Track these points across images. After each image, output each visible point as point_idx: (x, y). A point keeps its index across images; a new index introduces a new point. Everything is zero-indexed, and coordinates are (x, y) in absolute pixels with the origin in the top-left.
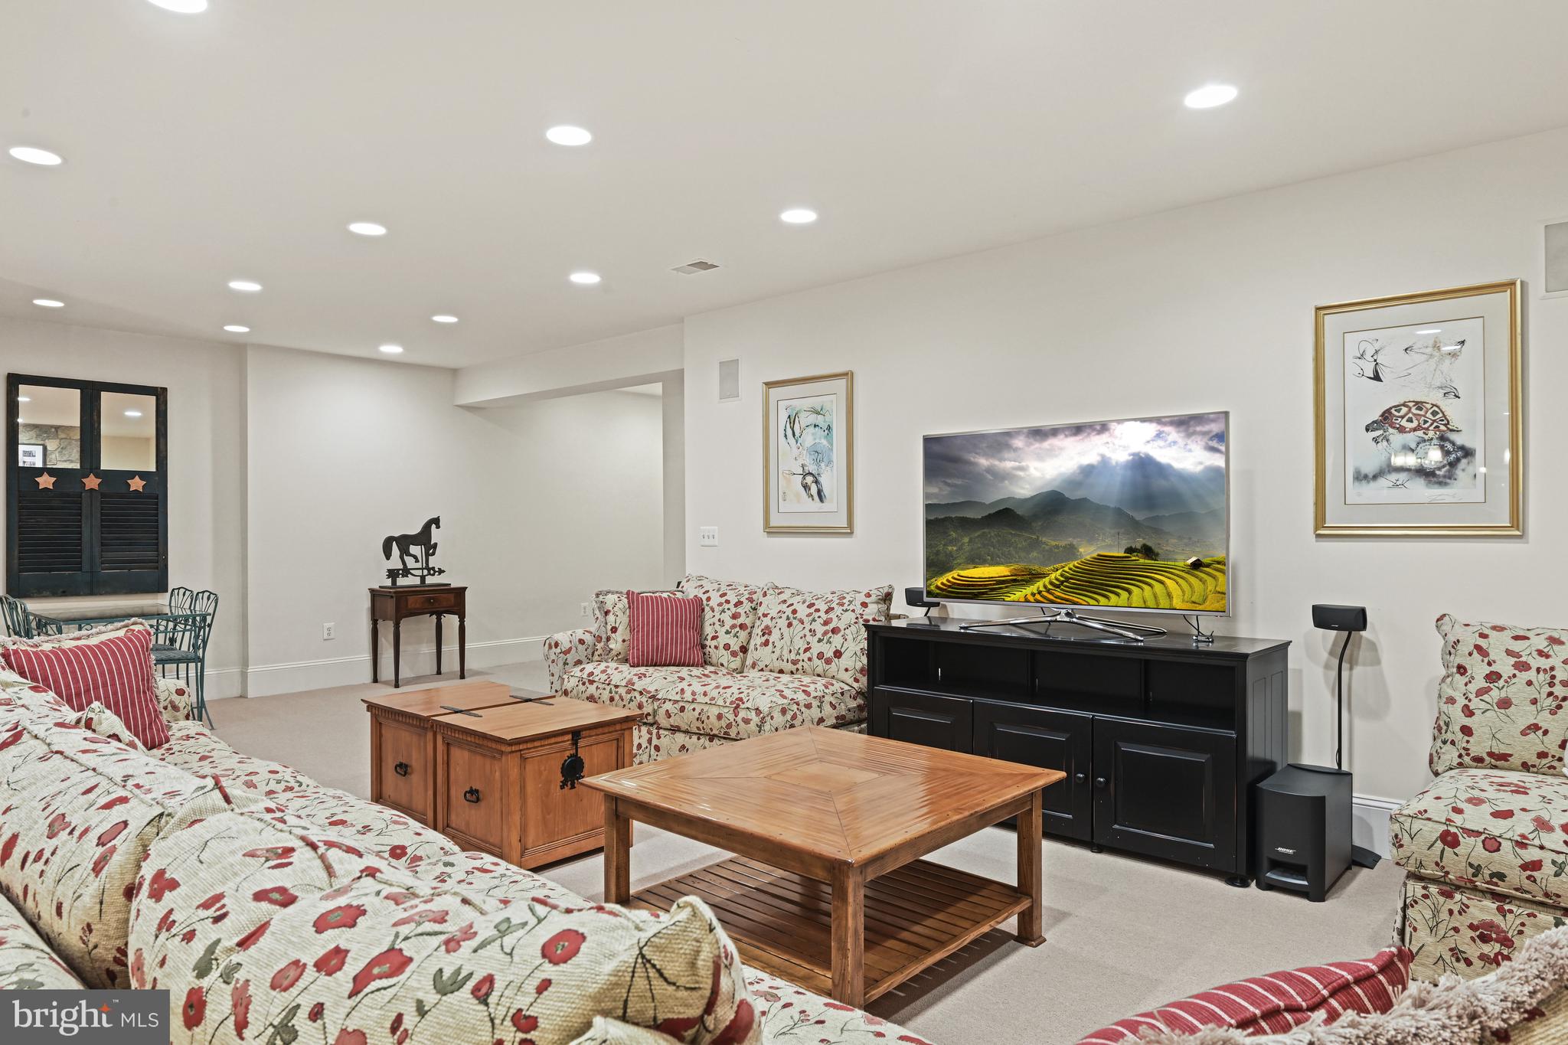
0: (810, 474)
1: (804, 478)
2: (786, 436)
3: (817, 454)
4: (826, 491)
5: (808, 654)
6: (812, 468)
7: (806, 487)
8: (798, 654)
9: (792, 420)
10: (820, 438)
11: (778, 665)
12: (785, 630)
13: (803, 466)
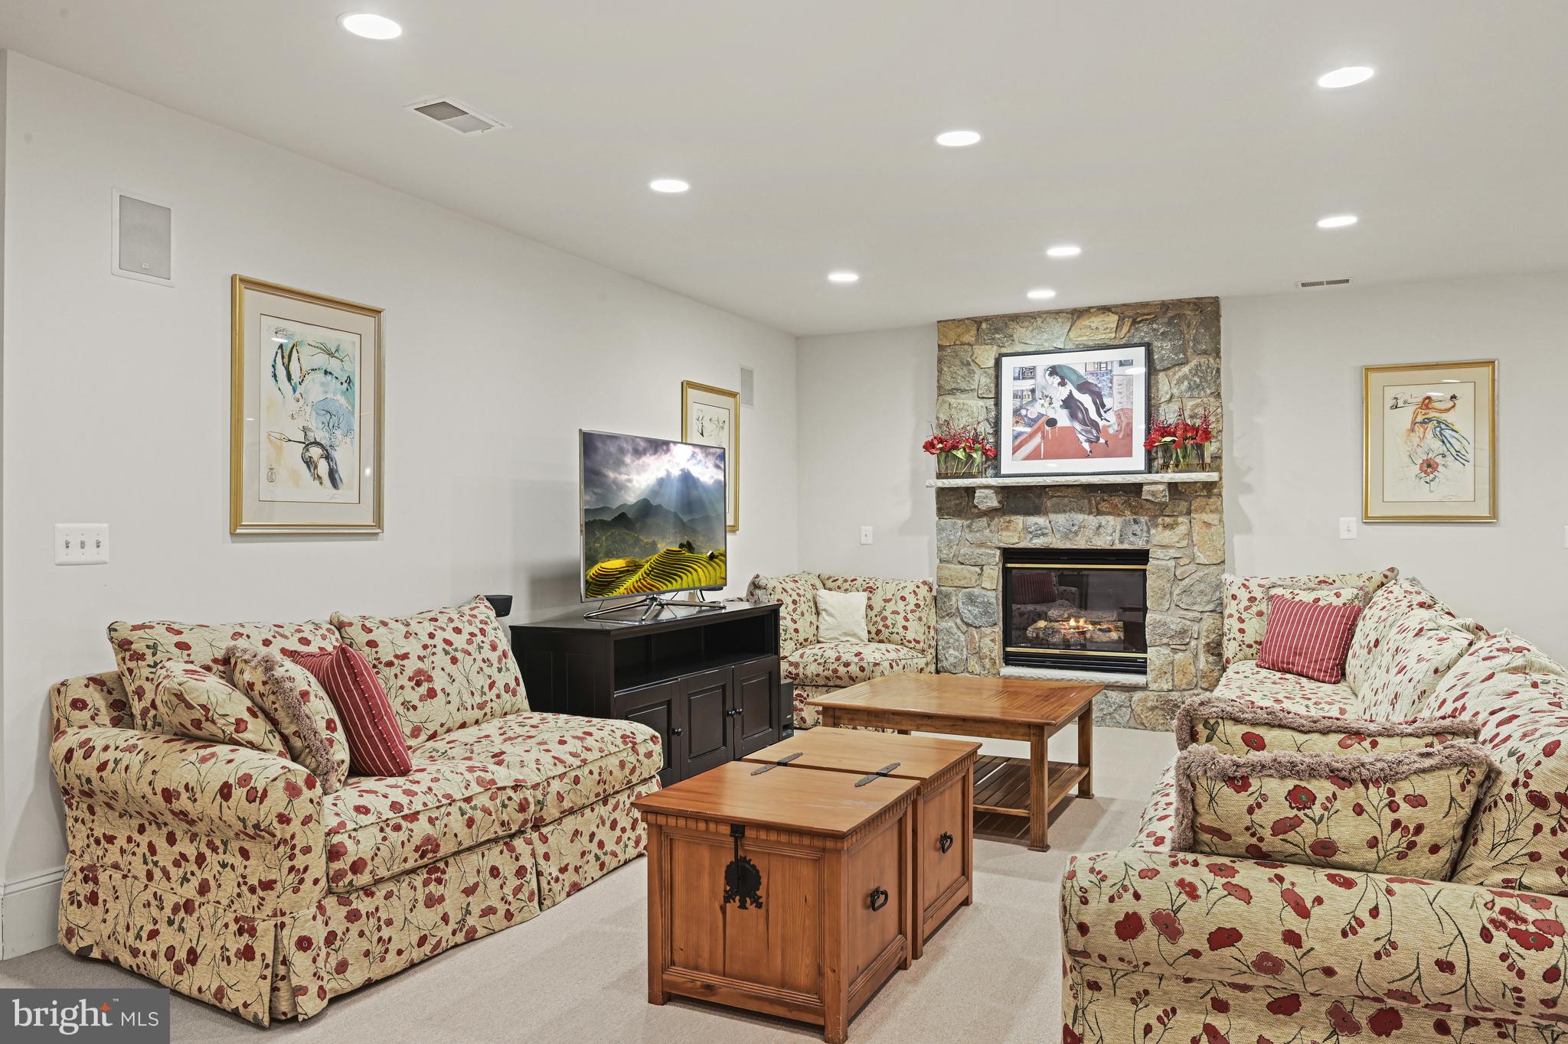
0: (316, 443)
1: (306, 448)
2: (275, 376)
3: (328, 413)
4: (343, 472)
5: (495, 691)
6: (321, 436)
7: (309, 463)
8: (483, 693)
9: (286, 354)
10: (335, 394)
11: (459, 718)
12: (450, 668)
13: (305, 430)
